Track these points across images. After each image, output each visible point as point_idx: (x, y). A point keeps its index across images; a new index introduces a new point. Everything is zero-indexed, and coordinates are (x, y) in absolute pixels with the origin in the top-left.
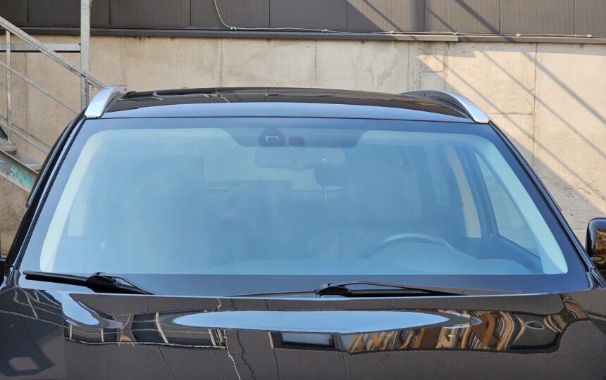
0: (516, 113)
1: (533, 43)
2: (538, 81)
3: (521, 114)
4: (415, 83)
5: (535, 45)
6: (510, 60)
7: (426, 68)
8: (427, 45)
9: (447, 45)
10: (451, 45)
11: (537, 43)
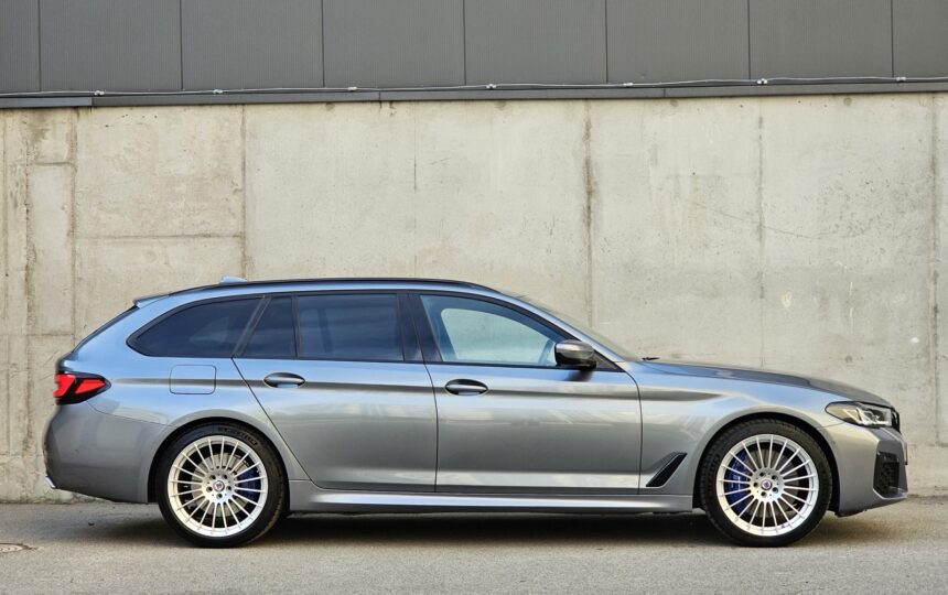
0: (209, 236)
1: (236, 104)
2: (247, 174)
3: (218, 236)
4: (17, 184)
5: (239, 108)
6: (194, 138)
7: (36, 158)
8: (37, 114)
9: (74, 115)
10: (82, 112)
11: (243, 104)
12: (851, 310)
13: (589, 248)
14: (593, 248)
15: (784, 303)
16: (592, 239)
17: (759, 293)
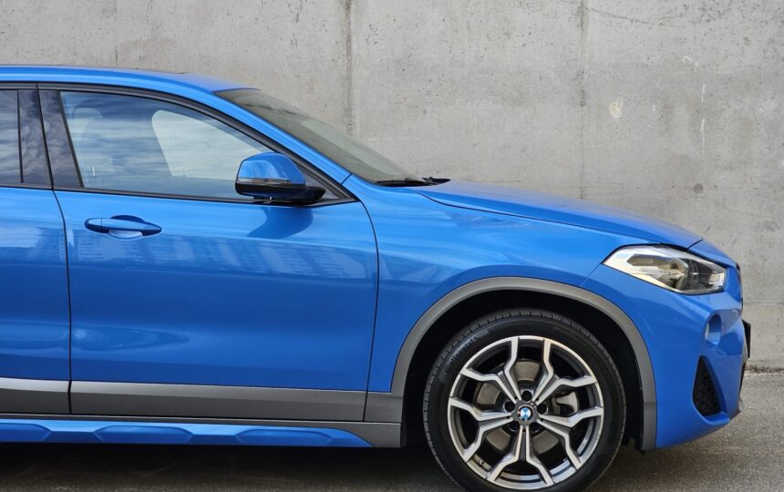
12: (703, 121)
13: (349, 39)
14: (354, 39)
15: (612, 113)
16: (352, 26)
17: (578, 99)
